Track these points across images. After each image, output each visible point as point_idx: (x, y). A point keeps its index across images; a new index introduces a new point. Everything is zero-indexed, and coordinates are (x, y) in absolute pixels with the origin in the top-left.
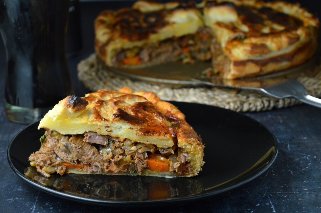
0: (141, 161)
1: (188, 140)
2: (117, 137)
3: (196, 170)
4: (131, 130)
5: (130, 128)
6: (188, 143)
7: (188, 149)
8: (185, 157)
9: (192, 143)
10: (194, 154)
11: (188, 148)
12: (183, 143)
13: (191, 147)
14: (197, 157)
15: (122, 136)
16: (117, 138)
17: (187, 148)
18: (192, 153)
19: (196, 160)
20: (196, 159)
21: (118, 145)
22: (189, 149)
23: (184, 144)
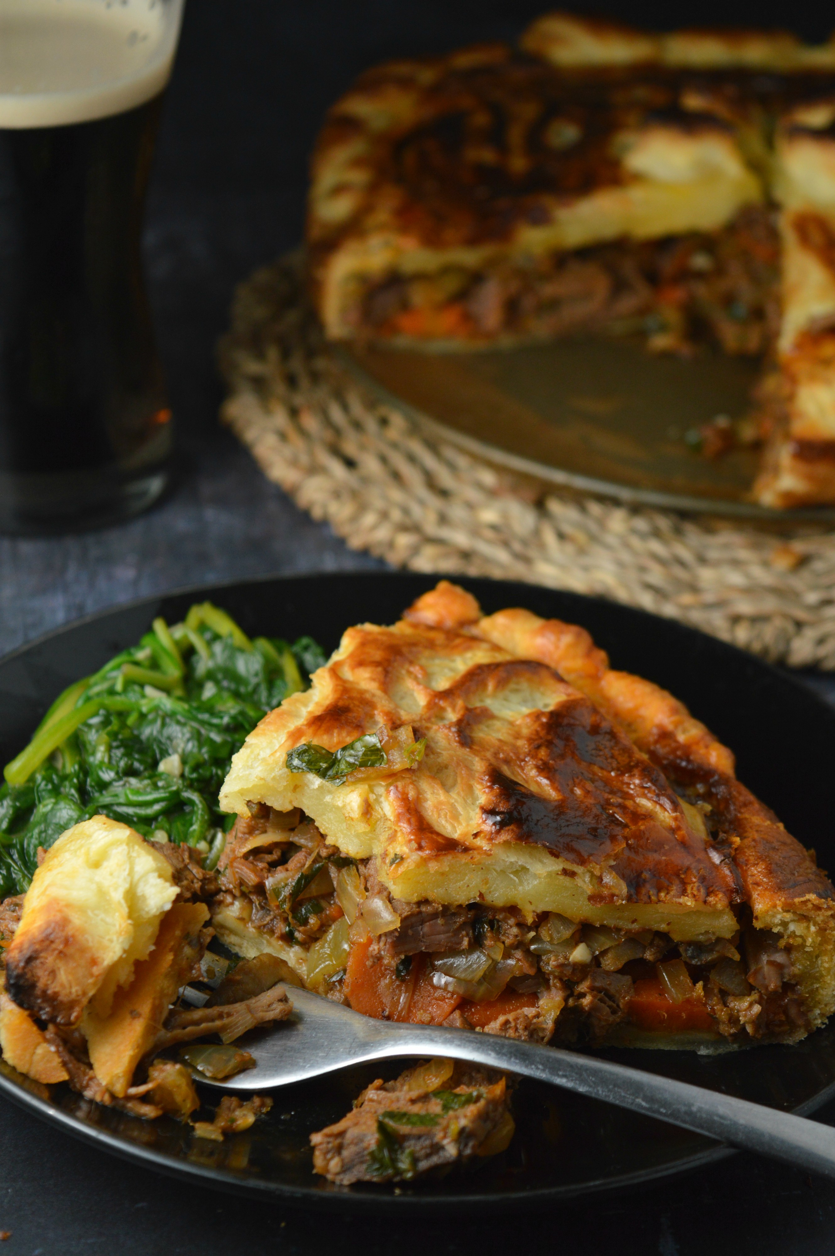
0: (607, 999)
1: (794, 904)
2: (509, 905)
3: (817, 1011)
4: (566, 881)
5: (565, 872)
6: (794, 913)
7: (793, 935)
8: (780, 967)
9: (812, 914)
10: (817, 952)
11: (794, 932)
12: (774, 916)
13: (808, 928)
14: (826, 965)
15: (531, 903)
16: (513, 910)
17: (789, 932)
18: (807, 949)
19: (822, 976)
20: (824, 973)
21: (516, 936)
22: (796, 936)
23: (777, 921)
